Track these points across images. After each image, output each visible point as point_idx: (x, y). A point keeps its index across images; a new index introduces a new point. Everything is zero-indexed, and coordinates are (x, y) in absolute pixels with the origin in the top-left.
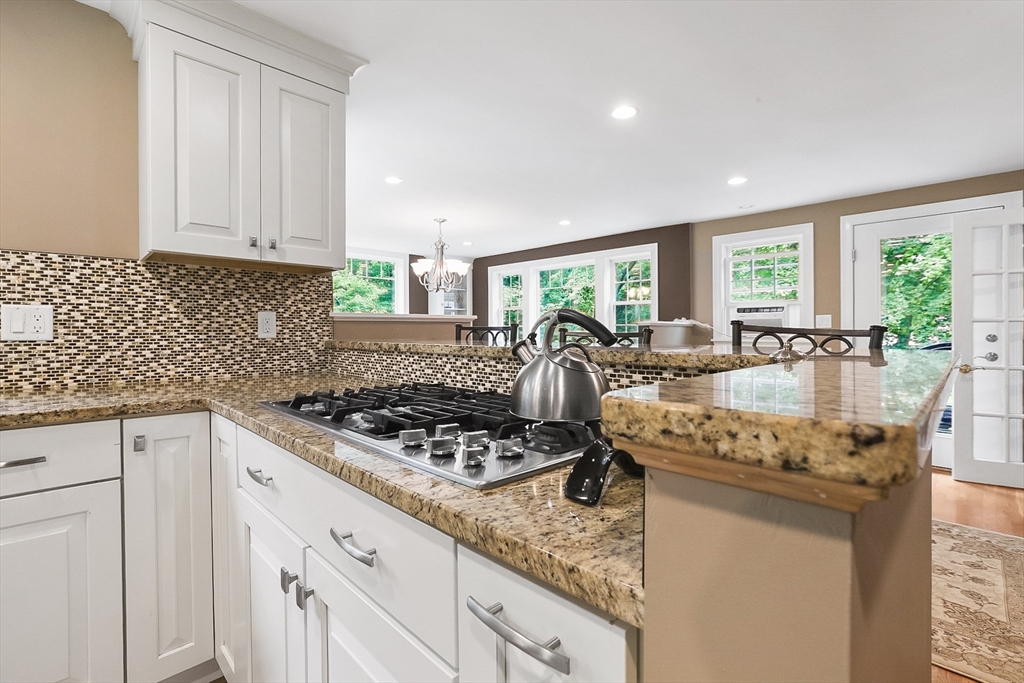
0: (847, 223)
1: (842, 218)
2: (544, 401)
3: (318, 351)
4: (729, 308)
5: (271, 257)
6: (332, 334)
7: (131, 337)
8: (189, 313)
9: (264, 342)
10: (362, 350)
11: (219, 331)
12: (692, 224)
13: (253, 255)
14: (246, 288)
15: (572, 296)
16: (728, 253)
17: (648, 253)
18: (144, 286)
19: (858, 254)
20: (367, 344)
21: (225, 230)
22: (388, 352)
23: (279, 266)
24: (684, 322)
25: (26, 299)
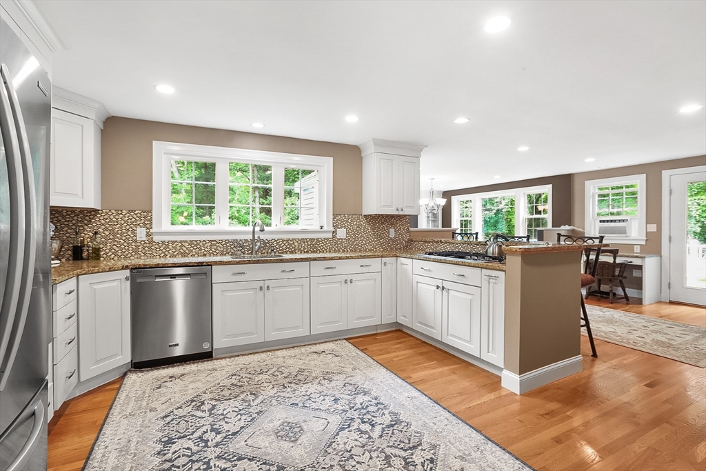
0: (666, 174)
1: (663, 171)
2: (493, 252)
3: (405, 241)
4: (595, 220)
5: (401, 213)
6: (409, 236)
7: (361, 237)
8: (373, 230)
9: (391, 239)
10: (426, 242)
11: (380, 235)
12: (573, 174)
13: (397, 213)
14: (386, 221)
15: (501, 207)
16: (595, 190)
17: (547, 190)
18: (363, 222)
19: (673, 192)
20: (428, 240)
21: (391, 206)
22: (437, 242)
23: (402, 215)
24: (567, 227)
25: (341, 227)
